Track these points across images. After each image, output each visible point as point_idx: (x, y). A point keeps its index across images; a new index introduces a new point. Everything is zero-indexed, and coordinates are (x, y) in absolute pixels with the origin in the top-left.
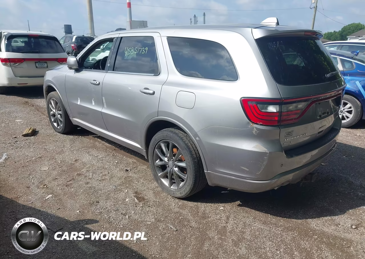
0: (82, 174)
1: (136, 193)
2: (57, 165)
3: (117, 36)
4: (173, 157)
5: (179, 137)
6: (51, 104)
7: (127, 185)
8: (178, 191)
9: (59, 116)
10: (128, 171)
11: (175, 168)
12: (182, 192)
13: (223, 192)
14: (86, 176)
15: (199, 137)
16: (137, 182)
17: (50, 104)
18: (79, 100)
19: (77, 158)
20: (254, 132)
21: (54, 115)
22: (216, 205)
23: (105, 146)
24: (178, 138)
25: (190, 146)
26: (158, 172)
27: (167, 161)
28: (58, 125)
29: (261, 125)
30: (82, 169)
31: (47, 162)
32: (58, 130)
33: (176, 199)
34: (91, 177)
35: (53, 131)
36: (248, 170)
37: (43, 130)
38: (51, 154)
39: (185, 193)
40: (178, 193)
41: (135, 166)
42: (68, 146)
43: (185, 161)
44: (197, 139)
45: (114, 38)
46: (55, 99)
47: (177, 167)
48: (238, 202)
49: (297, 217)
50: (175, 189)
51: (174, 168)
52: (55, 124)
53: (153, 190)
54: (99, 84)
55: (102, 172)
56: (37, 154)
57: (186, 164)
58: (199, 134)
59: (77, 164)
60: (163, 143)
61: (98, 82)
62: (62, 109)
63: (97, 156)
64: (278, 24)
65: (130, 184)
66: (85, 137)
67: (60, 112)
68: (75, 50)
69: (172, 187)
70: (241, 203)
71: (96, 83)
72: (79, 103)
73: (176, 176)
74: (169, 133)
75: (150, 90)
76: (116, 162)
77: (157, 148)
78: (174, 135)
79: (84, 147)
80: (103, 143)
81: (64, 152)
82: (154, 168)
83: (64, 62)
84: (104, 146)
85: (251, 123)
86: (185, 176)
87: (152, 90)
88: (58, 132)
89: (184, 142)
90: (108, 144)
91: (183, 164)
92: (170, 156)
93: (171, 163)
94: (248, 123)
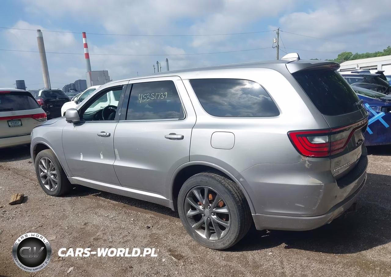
0: (100, 238)
1: (170, 250)
2: (65, 232)
3: (126, 83)
4: (209, 204)
5: (217, 180)
6: (42, 164)
7: (156, 244)
8: (221, 242)
9: (53, 176)
10: (149, 228)
11: (214, 216)
12: (225, 242)
13: (263, 236)
14: (105, 240)
15: (243, 178)
16: (166, 239)
17: (40, 164)
18: (82, 156)
19: (86, 222)
20: (306, 165)
21: (45, 177)
22: (263, 251)
23: (112, 203)
24: (215, 182)
25: (231, 189)
26: (191, 223)
27: (203, 210)
28: (51, 187)
29: (313, 157)
30: (97, 233)
31: (50, 230)
32: (51, 193)
33: (217, 251)
34: (111, 240)
35: (44, 195)
36: (304, 206)
37: (32, 195)
38: (52, 220)
39: (230, 242)
40: (220, 244)
41: (155, 222)
42: (69, 209)
43: (226, 206)
44: (241, 180)
45: (123, 85)
46: (47, 158)
47: (215, 214)
48: (284, 245)
49: (350, 251)
50: (216, 240)
51: (212, 216)
52: (47, 187)
53: (187, 245)
54: (110, 135)
55: (121, 233)
56: (36, 222)
57: (229, 209)
58: (242, 174)
59: (89, 228)
60: (197, 190)
61: (108, 134)
62: (56, 168)
63: (108, 216)
64: (299, 58)
65: (159, 243)
66: (85, 196)
67: (54, 172)
68: (41, 105)
69: (210, 239)
70: (287, 245)
71: (106, 134)
72: (82, 159)
73: (215, 224)
74: (204, 178)
75: (177, 135)
76: (132, 219)
77: (189, 196)
78: (210, 179)
79: (88, 208)
80: (107, 201)
81: (67, 217)
82: (186, 219)
83: (39, 118)
84: (110, 204)
85: (302, 156)
86: (227, 223)
87: (180, 135)
88: (53, 195)
89: (224, 185)
90: (114, 202)
91: (224, 210)
92: (206, 202)
93: (207, 211)
94: (300, 157)
